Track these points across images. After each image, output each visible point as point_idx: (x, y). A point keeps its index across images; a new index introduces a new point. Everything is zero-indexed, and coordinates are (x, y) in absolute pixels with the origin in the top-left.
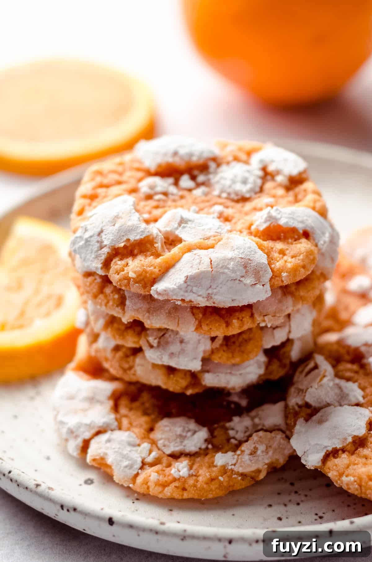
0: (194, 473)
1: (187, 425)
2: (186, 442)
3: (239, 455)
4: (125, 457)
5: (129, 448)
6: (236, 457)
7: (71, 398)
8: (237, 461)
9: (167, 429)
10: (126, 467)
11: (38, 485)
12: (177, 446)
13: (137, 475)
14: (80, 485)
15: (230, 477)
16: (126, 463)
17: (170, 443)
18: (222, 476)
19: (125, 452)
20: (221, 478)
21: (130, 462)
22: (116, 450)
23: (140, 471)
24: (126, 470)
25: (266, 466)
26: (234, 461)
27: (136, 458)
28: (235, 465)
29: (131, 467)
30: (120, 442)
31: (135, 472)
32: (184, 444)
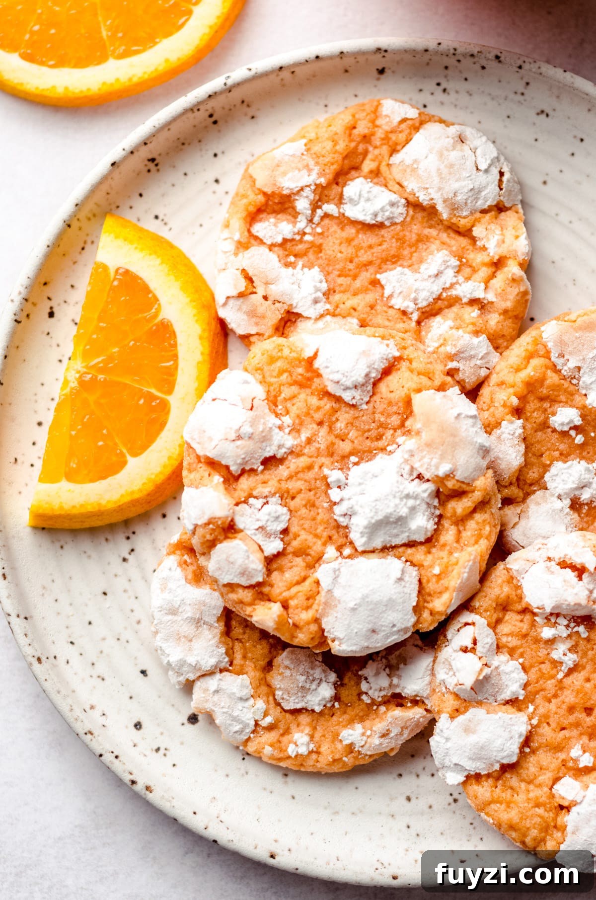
0: (315, 749)
1: (311, 672)
2: (309, 697)
3: (368, 737)
4: (236, 719)
5: (240, 705)
6: (365, 738)
7: (173, 612)
8: (366, 743)
9: (288, 673)
10: (236, 732)
11: (133, 782)
12: (297, 703)
13: (249, 739)
14: (183, 724)
15: (356, 758)
16: (237, 727)
17: (290, 697)
18: (346, 757)
19: (235, 714)
20: (345, 759)
21: (241, 726)
22: (225, 710)
23: (252, 735)
24: (236, 735)
25: (399, 746)
26: (363, 743)
27: (248, 721)
28: (362, 746)
29: (241, 732)
30: (231, 696)
31: (246, 737)
32: (305, 700)
